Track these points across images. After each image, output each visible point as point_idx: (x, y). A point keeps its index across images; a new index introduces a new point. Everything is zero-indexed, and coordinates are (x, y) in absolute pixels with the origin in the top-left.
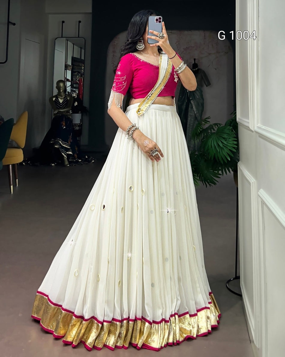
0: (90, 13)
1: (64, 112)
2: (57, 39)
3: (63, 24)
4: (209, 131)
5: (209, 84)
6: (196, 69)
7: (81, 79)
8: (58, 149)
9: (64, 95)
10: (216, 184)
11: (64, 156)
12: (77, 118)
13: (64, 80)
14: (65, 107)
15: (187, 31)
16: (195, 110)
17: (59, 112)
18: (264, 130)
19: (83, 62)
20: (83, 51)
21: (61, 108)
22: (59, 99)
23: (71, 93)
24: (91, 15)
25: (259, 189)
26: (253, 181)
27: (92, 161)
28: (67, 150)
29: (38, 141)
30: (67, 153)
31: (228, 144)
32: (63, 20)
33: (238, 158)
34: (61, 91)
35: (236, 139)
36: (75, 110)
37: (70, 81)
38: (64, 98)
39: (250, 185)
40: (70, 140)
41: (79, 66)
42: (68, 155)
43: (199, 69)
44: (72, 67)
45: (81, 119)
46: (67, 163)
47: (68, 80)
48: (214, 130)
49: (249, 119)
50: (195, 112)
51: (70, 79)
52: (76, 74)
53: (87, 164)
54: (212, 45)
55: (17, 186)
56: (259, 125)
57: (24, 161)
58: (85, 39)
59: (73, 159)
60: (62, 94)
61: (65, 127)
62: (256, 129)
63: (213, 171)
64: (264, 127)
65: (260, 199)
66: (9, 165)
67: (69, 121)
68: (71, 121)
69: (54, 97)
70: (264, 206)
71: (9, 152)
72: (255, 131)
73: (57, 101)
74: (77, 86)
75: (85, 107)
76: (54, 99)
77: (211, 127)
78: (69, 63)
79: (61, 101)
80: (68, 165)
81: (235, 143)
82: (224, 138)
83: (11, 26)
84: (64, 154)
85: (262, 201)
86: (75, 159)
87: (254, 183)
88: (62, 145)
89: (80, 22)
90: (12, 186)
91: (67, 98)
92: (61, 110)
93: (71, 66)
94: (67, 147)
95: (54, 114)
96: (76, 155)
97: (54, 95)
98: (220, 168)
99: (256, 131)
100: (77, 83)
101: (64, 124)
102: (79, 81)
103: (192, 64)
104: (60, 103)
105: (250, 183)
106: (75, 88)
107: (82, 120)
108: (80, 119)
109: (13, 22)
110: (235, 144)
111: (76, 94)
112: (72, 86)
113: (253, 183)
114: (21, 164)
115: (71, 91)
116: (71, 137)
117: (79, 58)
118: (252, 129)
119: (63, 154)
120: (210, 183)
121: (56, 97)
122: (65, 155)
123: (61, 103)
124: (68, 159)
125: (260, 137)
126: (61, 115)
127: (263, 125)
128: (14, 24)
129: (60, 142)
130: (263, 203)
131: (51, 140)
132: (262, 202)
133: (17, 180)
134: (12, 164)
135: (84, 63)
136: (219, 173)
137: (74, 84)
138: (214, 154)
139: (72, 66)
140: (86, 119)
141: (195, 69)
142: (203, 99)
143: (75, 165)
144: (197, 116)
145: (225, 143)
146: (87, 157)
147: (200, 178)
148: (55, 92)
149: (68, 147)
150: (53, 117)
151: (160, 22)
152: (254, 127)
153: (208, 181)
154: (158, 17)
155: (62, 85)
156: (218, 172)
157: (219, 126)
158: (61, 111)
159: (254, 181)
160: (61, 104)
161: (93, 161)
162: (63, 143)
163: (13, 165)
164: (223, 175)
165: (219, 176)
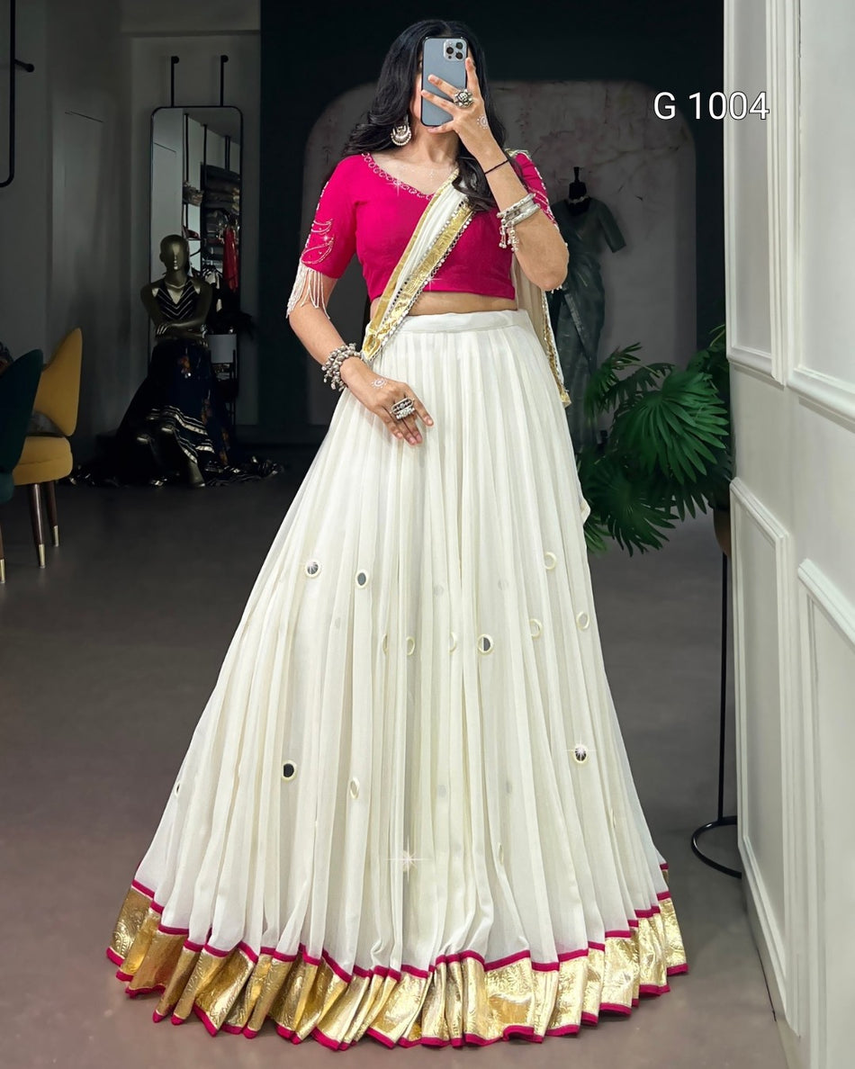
0: (253, 32)
1: (187, 328)
2: (159, 112)
3: (175, 65)
4: (639, 388)
5: (619, 243)
6: (582, 199)
7: (231, 230)
8: (170, 437)
9: (185, 279)
10: (661, 546)
11: (188, 458)
12: (224, 348)
13: (180, 234)
14: (188, 315)
15: (554, 83)
16: (578, 323)
17: (171, 331)
18: (814, 381)
19: (236, 180)
20: (235, 147)
21: (177, 319)
22: (170, 292)
23: (201, 272)
24: (257, 39)
25: (799, 560)
26: (781, 536)
27: (272, 471)
28: (198, 439)
29: (113, 414)
30: (198, 448)
31: (701, 427)
32: (175, 55)
33: (728, 466)
34: (176, 268)
35: (724, 412)
36: (218, 325)
37: (197, 238)
38: (185, 289)
39: (774, 548)
40: (207, 412)
41: (226, 193)
42: (202, 456)
43: (589, 200)
44: (204, 196)
45: (236, 349)
46: (198, 477)
47: (192, 235)
48: (652, 383)
49: (769, 350)
50: (579, 329)
51: (197, 230)
52: (216, 215)
53: (258, 480)
54: (631, 126)
55: (57, 545)
56: (802, 367)
57: (73, 474)
58: (241, 113)
59: (215, 466)
60: (179, 276)
61: (189, 375)
62: (792, 380)
63: (653, 509)
64: (815, 374)
65: (802, 591)
66: (31, 487)
67: (202, 357)
68: (207, 355)
69: (156, 287)
70: (816, 610)
71: (32, 446)
72: (788, 386)
73: (164, 296)
74: (220, 251)
75: (248, 316)
76: (155, 292)
77: (643, 376)
78: (195, 183)
79: (176, 297)
80: (203, 485)
81: (722, 422)
82: (686, 408)
83: (21, 74)
84: (189, 451)
85: (812, 597)
86: (222, 467)
87: (784, 541)
88: (183, 425)
89: (224, 59)
90: (42, 547)
91: (193, 289)
92: (176, 325)
93: (199, 193)
94: (197, 430)
95: (157, 336)
96: (224, 456)
97: (154, 280)
98: (674, 498)
99: (790, 385)
100: (217, 244)
101: (187, 365)
102: (224, 236)
103: (568, 185)
104: (173, 303)
105: (773, 543)
106: (213, 257)
107: (237, 354)
108: (234, 351)
109: (27, 62)
110: (721, 426)
111: (216, 277)
112: (204, 251)
113: (781, 540)
114: (65, 481)
115: (202, 267)
116: (207, 402)
117: (221, 169)
118: (780, 381)
119: (186, 451)
120: (642, 544)
121: (162, 285)
122: (193, 454)
123: (176, 302)
124: (201, 465)
125: (803, 403)
126: (175, 338)
127: (813, 368)
128: (30, 68)
129: (177, 417)
130: (813, 601)
131: (149, 412)
132: (808, 596)
133: (56, 528)
134: (41, 481)
135: (240, 185)
136: (672, 513)
137: (211, 245)
138: (658, 454)
139: (203, 192)
140: (250, 351)
141: (578, 198)
142: (602, 290)
143: (222, 485)
144: (583, 341)
145: (690, 421)
146: (255, 461)
147: (610, 529)
148: (158, 271)
149: (202, 432)
150: (154, 344)
151: (459, 56)
152: (785, 374)
153: (637, 537)
154: (453, 42)
155: (176, 249)
156: (668, 510)
157: (667, 371)
158: (176, 328)
159: (786, 536)
160: (176, 305)
161: (274, 472)
162: (186, 419)
163: (44, 486)
164: (683, 520)
165: (669, 521)
